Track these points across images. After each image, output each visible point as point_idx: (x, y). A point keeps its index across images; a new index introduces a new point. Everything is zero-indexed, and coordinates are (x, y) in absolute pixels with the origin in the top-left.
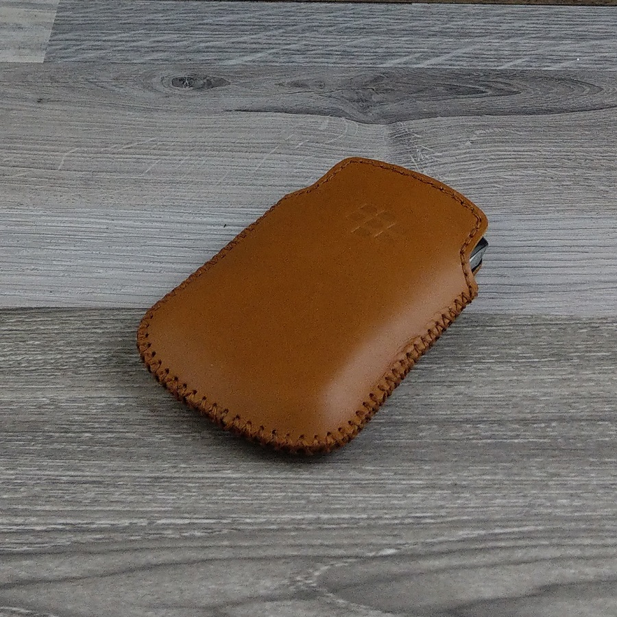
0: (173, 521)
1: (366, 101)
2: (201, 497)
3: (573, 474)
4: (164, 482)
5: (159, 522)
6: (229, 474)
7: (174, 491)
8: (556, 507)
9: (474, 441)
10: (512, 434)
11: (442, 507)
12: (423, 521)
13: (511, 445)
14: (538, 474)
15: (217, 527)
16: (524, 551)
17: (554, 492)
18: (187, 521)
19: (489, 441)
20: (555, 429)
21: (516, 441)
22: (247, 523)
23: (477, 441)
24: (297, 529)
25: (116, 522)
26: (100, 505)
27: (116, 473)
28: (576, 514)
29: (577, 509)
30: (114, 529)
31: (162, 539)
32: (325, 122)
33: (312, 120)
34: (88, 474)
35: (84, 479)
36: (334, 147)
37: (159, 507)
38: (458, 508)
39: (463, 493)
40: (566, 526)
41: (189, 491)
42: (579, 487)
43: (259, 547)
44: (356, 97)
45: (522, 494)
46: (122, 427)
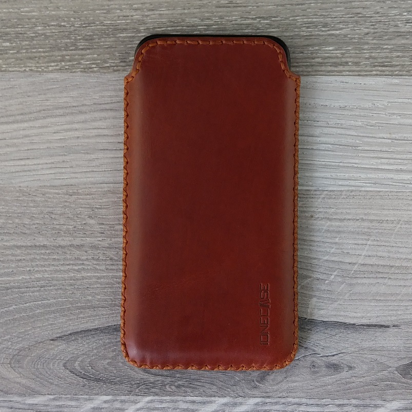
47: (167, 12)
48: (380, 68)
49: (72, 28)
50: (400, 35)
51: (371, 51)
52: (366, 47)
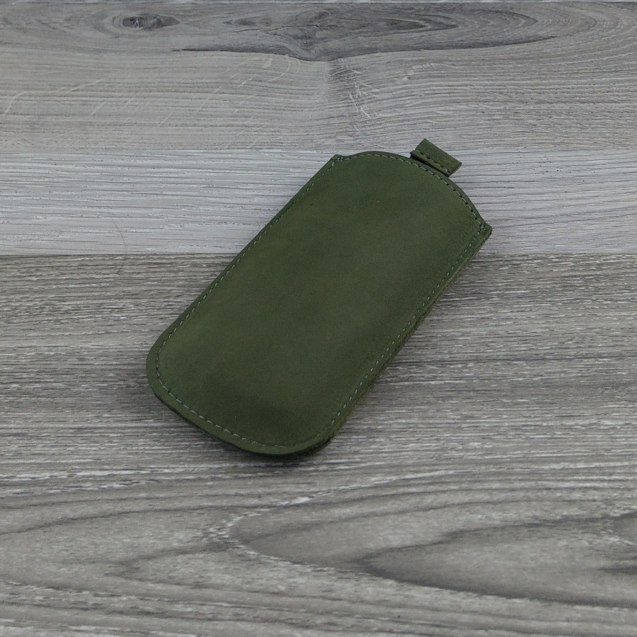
0: (93, 473)
1: (310, 37)
2: (122, 448)
3: (486, 417)
4: (87, 433)
5: (79, 474)
6: (151, 423)
7: (95, 442)
8: (468, 450)
9: (392, 384)
10: (430, 375)
11: (356, 453)
12: (338, 468)
13: (428, 387)
14: (452, 416)
15: (135, 479)
16: (434, 496)
17: (466, 435)
18: (106, 473)
19: (407, 383)
20: (472, 370)
21: (433, 383)
22: (166, 474)
23: (396, 384)
24: (213, 479)
25: (36, 476)
26: (23, 458)
27: (41, 425)
28: (486, 457)
29: (489, 451)
30: (35, 482)
31: (81, 491)
32: (268, 60)
33: (257, 58)
34: (12, 426)
35: (9, 431)
36: (276, 85)
37: (80, 459)
38: (372, 453)
39: (378, 437)
40: (477, 470)
41: (111, 442)
42: (492, 429)
43: (176, 498)
44: (300, 34)
45: (436, 438)
46: (50, 377)
47: (462, 316)
48: (164, 261)
49: (594, 298)
50: (133, 296)
51: (174, 278)
52: (181, 283)
